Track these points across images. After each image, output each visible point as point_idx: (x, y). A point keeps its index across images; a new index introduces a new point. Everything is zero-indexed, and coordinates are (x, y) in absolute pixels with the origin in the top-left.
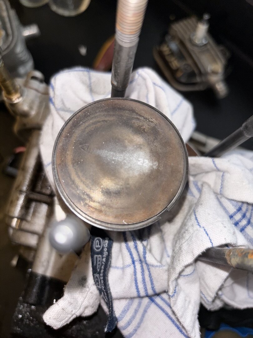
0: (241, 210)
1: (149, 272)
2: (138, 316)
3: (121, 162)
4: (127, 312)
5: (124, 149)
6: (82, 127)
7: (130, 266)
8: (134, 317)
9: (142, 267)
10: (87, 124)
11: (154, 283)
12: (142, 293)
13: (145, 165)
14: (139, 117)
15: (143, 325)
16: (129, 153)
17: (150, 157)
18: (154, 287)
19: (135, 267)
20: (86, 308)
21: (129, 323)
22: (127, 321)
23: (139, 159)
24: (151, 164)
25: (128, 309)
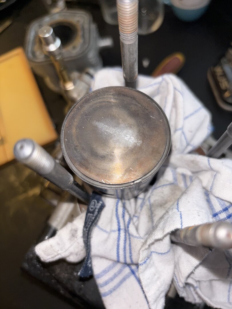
0: (227, 211)
1: (130, 241)
2: (117, 281)
3: (112, 134)
4: (107, 273)
5: (117, 125)
6: (91, 104)
7: (115, 231)
8: (112, 279)
9: (125, 235)
10: (95, 102)
11: (133, 252)
12: (122, 259)
13: (130, 141)
14: (137, 104)
15: (119, 290)
16: (120, 129)
17: (137, 135)
18: (132, 257)
19: (119, 234)
20: (71, 254)
21: (106, 283)
22: (105, 281)
23: (127, 135)
24: (135, 141)
25: (108, 271)
